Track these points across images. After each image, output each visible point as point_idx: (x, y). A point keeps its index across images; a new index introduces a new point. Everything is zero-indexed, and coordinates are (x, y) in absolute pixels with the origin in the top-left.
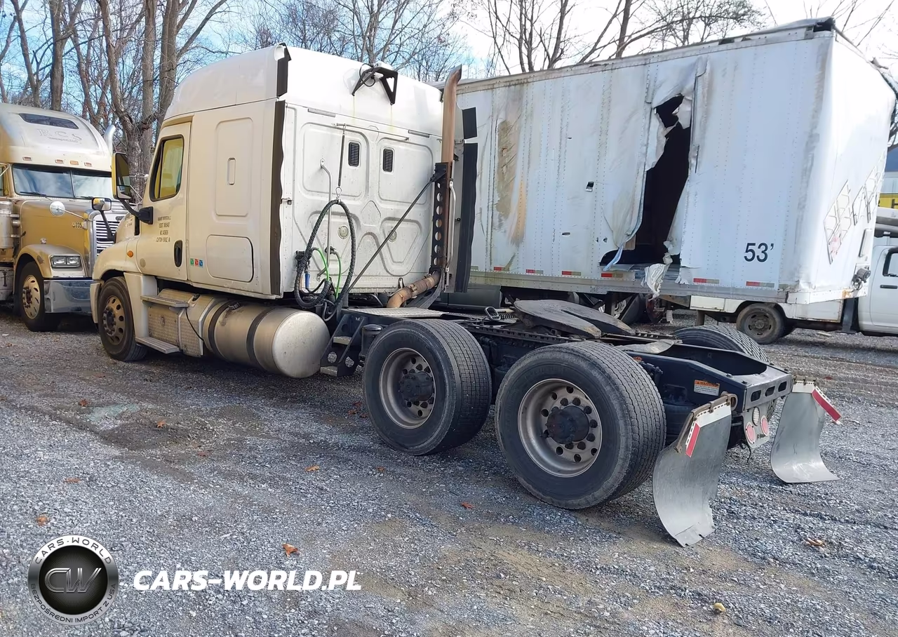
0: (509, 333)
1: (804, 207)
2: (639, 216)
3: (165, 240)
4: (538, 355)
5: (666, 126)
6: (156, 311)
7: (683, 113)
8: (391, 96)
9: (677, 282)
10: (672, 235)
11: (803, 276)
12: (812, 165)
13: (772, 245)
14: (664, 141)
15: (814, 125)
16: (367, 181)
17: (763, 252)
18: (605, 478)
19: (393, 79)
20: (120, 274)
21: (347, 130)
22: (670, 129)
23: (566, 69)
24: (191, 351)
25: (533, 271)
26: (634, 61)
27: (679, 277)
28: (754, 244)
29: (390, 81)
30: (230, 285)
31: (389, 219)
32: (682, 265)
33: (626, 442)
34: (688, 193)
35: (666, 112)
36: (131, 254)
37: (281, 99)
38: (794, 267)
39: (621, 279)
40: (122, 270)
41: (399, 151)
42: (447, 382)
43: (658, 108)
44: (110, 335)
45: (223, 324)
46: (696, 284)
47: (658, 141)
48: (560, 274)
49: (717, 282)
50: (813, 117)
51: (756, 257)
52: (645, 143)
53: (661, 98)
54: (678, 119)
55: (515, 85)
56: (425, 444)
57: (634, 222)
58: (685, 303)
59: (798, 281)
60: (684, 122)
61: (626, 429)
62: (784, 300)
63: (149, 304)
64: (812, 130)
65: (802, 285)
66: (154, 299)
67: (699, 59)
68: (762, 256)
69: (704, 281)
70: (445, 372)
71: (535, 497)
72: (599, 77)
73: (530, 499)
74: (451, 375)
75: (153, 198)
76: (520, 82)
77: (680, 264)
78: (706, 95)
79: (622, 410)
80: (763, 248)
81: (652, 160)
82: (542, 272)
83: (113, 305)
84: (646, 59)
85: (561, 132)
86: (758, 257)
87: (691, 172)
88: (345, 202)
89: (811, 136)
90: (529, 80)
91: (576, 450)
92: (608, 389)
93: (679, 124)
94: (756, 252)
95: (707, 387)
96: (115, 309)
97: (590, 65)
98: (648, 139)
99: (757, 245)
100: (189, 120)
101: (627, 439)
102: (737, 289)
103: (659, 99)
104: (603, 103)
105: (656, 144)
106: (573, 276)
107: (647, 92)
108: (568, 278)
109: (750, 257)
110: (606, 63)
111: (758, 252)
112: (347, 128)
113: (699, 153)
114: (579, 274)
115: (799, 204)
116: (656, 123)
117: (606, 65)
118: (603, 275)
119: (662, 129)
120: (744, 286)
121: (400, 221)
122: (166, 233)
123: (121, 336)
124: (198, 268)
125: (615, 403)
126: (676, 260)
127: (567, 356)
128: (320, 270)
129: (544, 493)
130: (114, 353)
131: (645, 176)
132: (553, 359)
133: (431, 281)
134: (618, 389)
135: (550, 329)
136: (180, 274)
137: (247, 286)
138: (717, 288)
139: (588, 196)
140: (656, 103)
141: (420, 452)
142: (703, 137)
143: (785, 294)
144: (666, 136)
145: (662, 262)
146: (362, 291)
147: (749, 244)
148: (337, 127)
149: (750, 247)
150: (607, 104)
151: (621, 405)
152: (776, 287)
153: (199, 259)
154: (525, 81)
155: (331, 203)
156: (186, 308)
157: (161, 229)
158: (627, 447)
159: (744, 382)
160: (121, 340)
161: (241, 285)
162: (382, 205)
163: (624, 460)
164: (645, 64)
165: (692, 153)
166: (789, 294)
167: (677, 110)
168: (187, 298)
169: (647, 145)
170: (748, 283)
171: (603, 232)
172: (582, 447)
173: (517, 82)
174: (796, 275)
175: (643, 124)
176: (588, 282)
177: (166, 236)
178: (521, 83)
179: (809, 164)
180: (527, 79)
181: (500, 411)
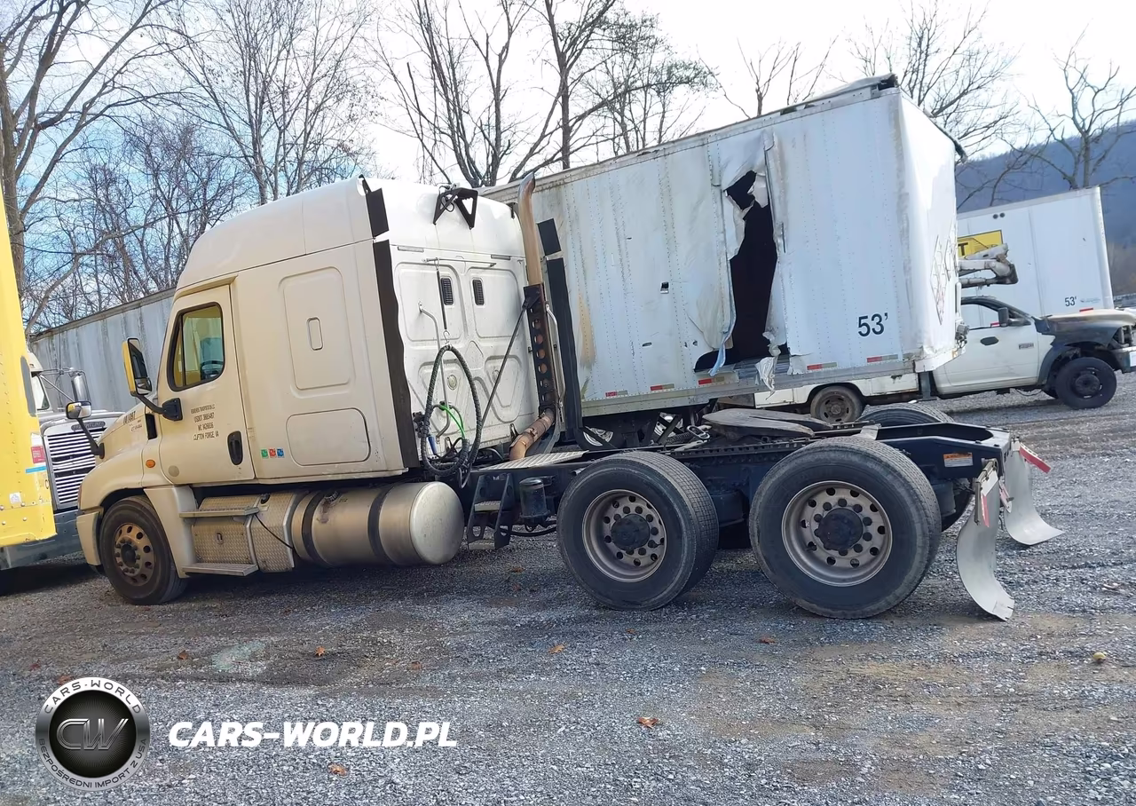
0: (711, 451)
1: (910, 269)
2: (731, 310)
3: (210, 435)
4: (796, 461)
5: (742, 208)
6: (202, 528)
7: (758, 190)
8: (470, 220)
9: (789, 373)
10: (772, 324)
11: (925, 341)
12: (908, 226)
13: (886, 314)
14: (742, 224)
15: (901, 185)
16: (464, 320)
17: (878, 324)
18: (904, 573)
19: (471, 199)
20: (139, 492)
21: (441, 265)
22: (747, 210)
23: (609, 163)
24: (273, 566)
25: (614, 394)
26: (690, 142)
27: (790, 368)
28: (866, 317)
29: (468, 203)
30: (332, 471)
31: (491, 358)
32: (792, 354)
33: (922, 528)
34: (781, 276)
35: (740, 192)
36: (151, 464)
37: (380, 238)
38: (914, 334)
39: (723, 383)
40: (140, 486)
41: (488, 279)
42: (680, 515)
43: (728, 190)
44: (131, 575)
45: (324, 521)
46: (811, 371)
47: (736, 225)
48: (649, 391)
49: (834, 365)
50: (898, 177)
51: (871, 331)
52: (722, 230)
53: (730, 177)
54: (754, 198)
55: (550, 188)
56: (665, 593)
57: (728, 318)
58: (749, 402)
59: (922, 347)
60: (762, 201)
61: (919, 515)
62: (912, 371)
63: (191, 521)
64: (900, 190)
65: (927, 350)
66: (198, 513)
67: (763, 132)
68: (878, 329)
69: (818, 367)
70: (675, 506)
71: (822, 616)
72: (650, 167)
73: (816, 621)
74: (683, 506)
75: (174, 387)
76: (555, 184)
77: (789, 353)
78: (780, 169)
79: (910, 495)
80: (877, 319)
81: (734, 247)
82: (626, 392)
83: (131, 534)
84: (702, 139)
85: (617, 233)
86: (873, 329)
87: (780, 252)
88: (456, 347)
89: (900, 197)
90: (566, 181)
91: (852, 554)
92: (889, 478)
93: (756, 203)
94: (870, 326)
95: (958, 459)
96: (135, 539)
97: (637, 154)
98: (724, 225)
99: (870, 318)
100: (229, 282)
101: (922, 524)
102: (859, 368)
103: (729, 179)
104: (662, 194)
105: (734, 229)
106: (665, 390)
107: (712, 175)
108: (659, 393)
109: (864, 330)
110: (657, 149)
111: (873, 325)
112: (441, 262)
113: (785, 231)
114: (672, 386)
115: (905, 268)
116: (730, 207)
117: (656, 151)
118: (700, 382)
119: (738, 211)
120: (864, 363)
121: (505, 358)
122: (210, 426)
123: (149, 573)
124: (277, 458)
125: (902, 491)
126: (784, 350)
127: (832, 455)
128: (438, 431)
129: (833, 609)
130: (142, 596)
131: (729, 265)
132: (817, 460)
133: (547, 419)
134: (900, 476)
135: (760, 437)
136: (243, 473)
137: (362, 466)
138: (835, 371)
139: (666, 298)
140: (725, 186)
141: (658, 604)
142: (785, 213)
143: (911, 363)
144: (744, 219)
145: (770, 355)
146: (490, 444)
147: (861, 318)
148: (427, 263)
149: (863, 321)
150: (666, 191)
151: (908, 491)
152: (900, 358)
153: (276, 448)
154: (562, 182)
155: (441, 352)
156: (255, 514)
157: (199, 423)
158: (924, 534)
159: (996, 445)
160: (149, 578)
161: (352, 467)
162: (483, 344)
163: (924, 548)
164: (703, 145)
165: (777, 232)
166: (916, 363)
167: (751, 189)
168: (254, 502)
169: (724, 231)
170: (869, 360)
171: (691, 334)
172: (859, 549)
173: (551, 185)
174: (918, 341)
175: (715, 210)
176: (686, 393)
177: (209, 430)
178: (557, 186)
179: (905, 225)
180: (563, 179)
181: (758, 532)
